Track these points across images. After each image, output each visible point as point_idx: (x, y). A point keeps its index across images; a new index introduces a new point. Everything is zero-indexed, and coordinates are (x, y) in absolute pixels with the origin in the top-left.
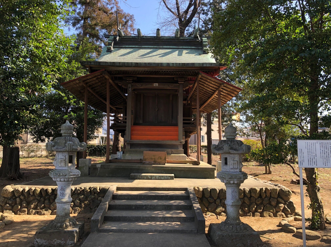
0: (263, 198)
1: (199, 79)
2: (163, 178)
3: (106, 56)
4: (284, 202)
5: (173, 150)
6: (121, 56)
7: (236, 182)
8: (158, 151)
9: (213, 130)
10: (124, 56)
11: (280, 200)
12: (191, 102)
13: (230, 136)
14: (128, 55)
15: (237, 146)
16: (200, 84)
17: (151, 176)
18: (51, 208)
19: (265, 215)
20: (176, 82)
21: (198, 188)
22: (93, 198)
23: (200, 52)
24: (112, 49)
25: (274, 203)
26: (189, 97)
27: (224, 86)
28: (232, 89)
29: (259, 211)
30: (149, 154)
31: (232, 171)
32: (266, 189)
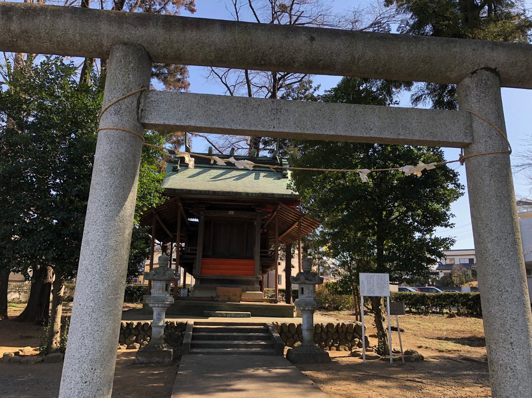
0: (340, 332)
1: (278, 209)
2: (239, 316)
3: (172, 176)
4: (359, 337)
5: (248, 287)
6: (190, 177)
7: (310, 309)
8: (233, 287)
9: (293, 267)
10: (194, 178)
11: (356, 335)
12: (268, 231)
13: (306, 269)
14: (198, 177)
15: (312, 278)
16: (279, 213)
17: (227, 313)
18: (127, 343)
19: (340, 349)
20: (253, 210)
21: (277, 322)
22: (170, 333)
23: (280, 176)
24: (179, 168)
25: (349, 338)
26: (266, 225)
27: (304, 218)
28: (312, 221)
29: (335, 345)
30: (222, 290)
31: (307, 299)
32: (343, 324)
